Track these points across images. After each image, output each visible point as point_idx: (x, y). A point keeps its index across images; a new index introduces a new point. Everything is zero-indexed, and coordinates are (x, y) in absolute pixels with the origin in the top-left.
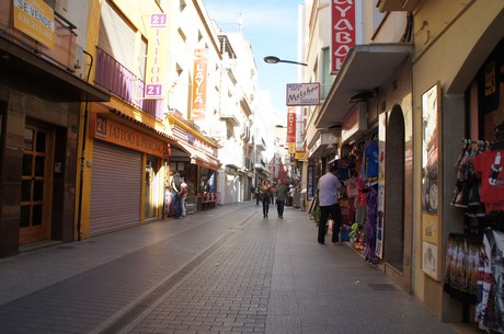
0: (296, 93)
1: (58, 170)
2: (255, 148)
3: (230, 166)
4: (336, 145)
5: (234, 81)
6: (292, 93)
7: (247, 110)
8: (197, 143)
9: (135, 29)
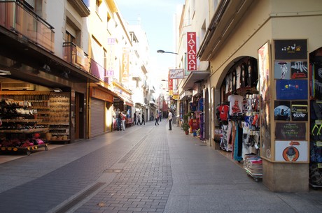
0: (174, 73)
1: (81, 111)
2: (149, 92)
3: (137, 104)
4: (192, 96)
5: (138, 56)
6: (172, 73)
7: (144, 71)
8: (123, 93)
9: (101, 46)
